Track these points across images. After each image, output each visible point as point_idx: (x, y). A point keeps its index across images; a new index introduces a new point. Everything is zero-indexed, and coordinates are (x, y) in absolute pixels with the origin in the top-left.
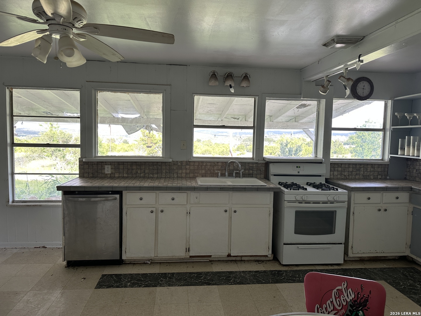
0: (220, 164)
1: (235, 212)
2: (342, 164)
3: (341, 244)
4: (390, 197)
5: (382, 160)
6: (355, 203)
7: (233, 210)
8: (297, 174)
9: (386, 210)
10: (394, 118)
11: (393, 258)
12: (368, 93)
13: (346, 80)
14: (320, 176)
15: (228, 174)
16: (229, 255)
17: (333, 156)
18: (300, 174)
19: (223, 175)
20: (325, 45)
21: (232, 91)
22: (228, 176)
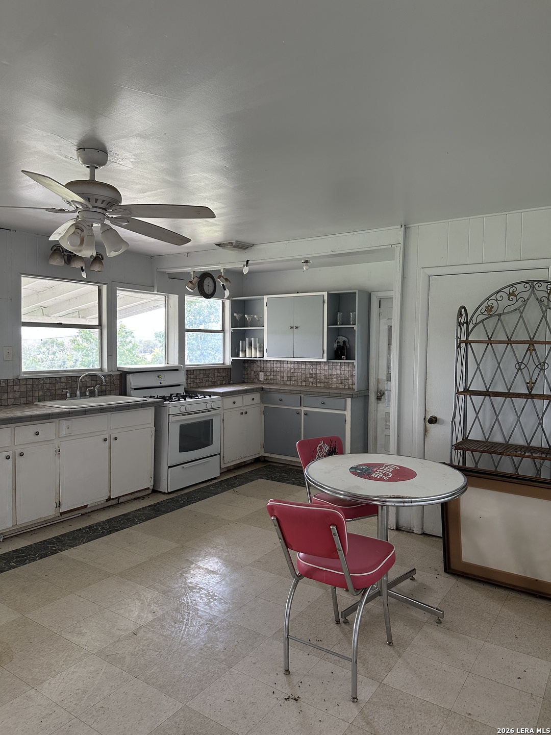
0: (63, 380)
1: (116, 439)
2: (194, 370)
3: (216, 455)
4: (248, 398)
5: (224, 364)
6: (224, 408)
7: (113, 437)
8: (159, 385)
9: (246, 413)
10: (233, 319)
11: (250, 461)
12: (212, 291)
13: (224, 280)
14: (179, 385)
15: (80, 393)
16: (109, 499)
17: (187, 362)
18: (163, 384)
19: (73, 395)
20: (218, 245)
21: (84, 275)
22: (81, 396)
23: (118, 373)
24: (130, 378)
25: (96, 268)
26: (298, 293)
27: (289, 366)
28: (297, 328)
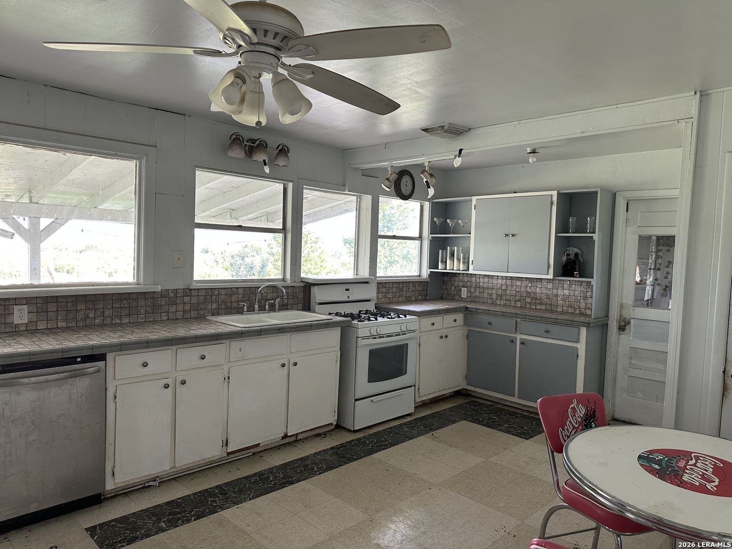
0: (240, 291)
1: (295, 364)
2: (386, 283)
3: (411, 386)
5: (419, 276)
6: (421, 331)
7: (292, 362)
8: (347, 299)
9: (446, 337)
11: (449, 394)
12: (410, 191)
13: (429, 176)
14: (369, 301)
15: (259, 306)
16: (286, 436)
17: (380, 273)
18: (350, 299)
19: (251, 309)
20: (425, 130)
21: (267, 170)
22: (259, 310)
23: (302, 284)
24: (315, 290)
25: (281, 162)
26: (515, 193)
27: (500, 281)
28: (513, 235)
